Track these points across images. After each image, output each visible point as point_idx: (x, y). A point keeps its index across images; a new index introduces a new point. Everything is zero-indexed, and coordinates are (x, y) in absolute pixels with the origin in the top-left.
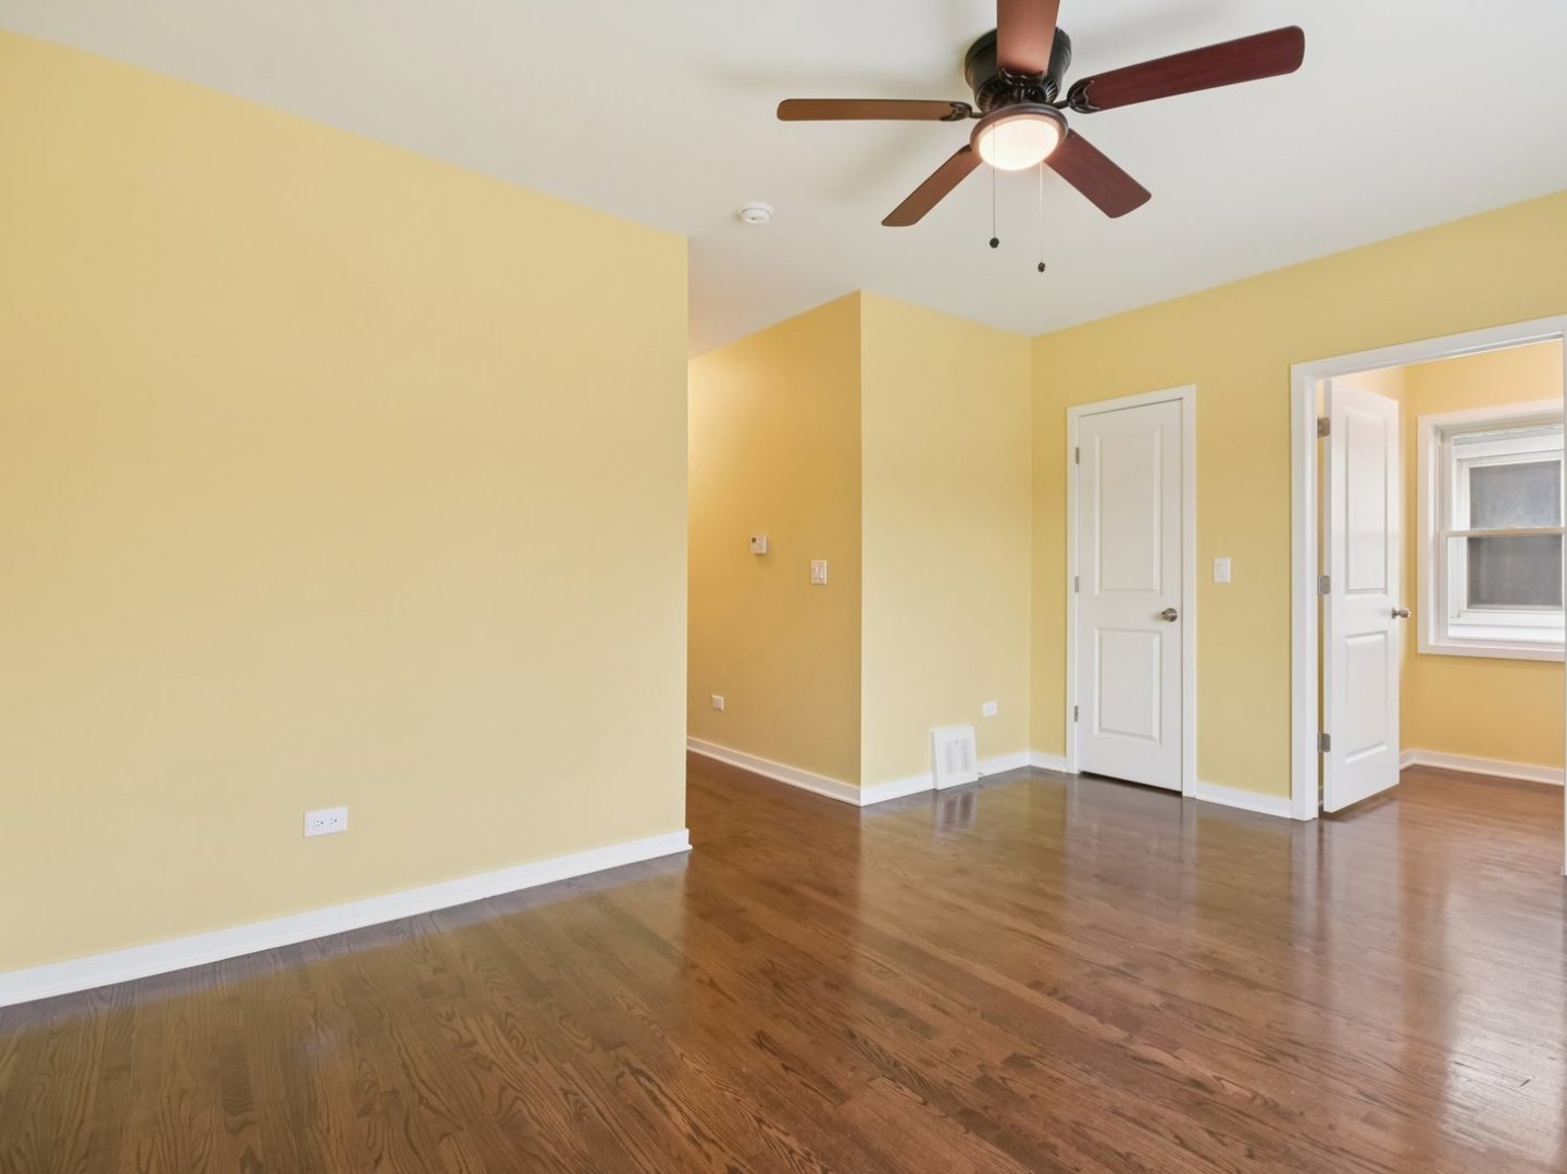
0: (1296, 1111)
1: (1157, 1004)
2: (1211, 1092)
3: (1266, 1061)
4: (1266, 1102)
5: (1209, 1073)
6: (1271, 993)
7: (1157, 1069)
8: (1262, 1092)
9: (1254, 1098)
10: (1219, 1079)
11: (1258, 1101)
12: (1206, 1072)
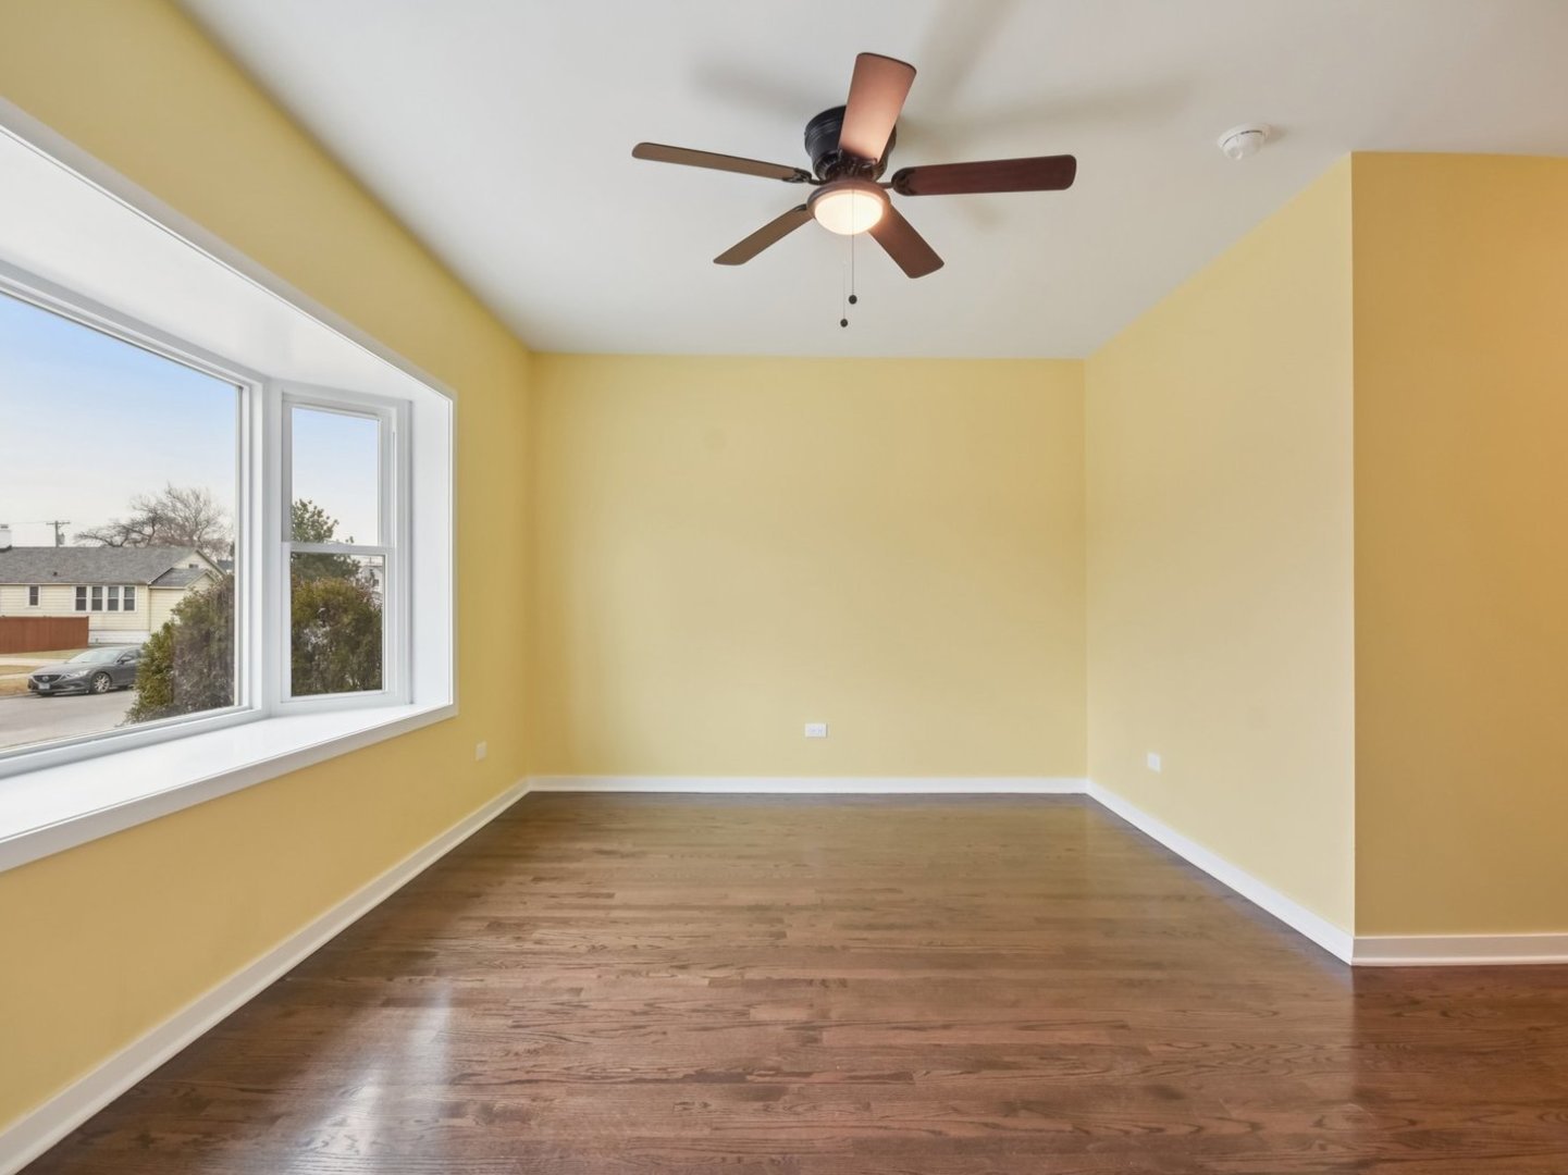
0: (621, 977)
1: (752, 1011)
2: (672, 967)
3: (652, 1001)
4: (640, 974)
5: (680, 977)
6: (681, 1075)
7: (710, 965)
8: (644, 980)
9: (647, 974)
10: (673, 976)
11: (644, 973)
12: (682, 976)
